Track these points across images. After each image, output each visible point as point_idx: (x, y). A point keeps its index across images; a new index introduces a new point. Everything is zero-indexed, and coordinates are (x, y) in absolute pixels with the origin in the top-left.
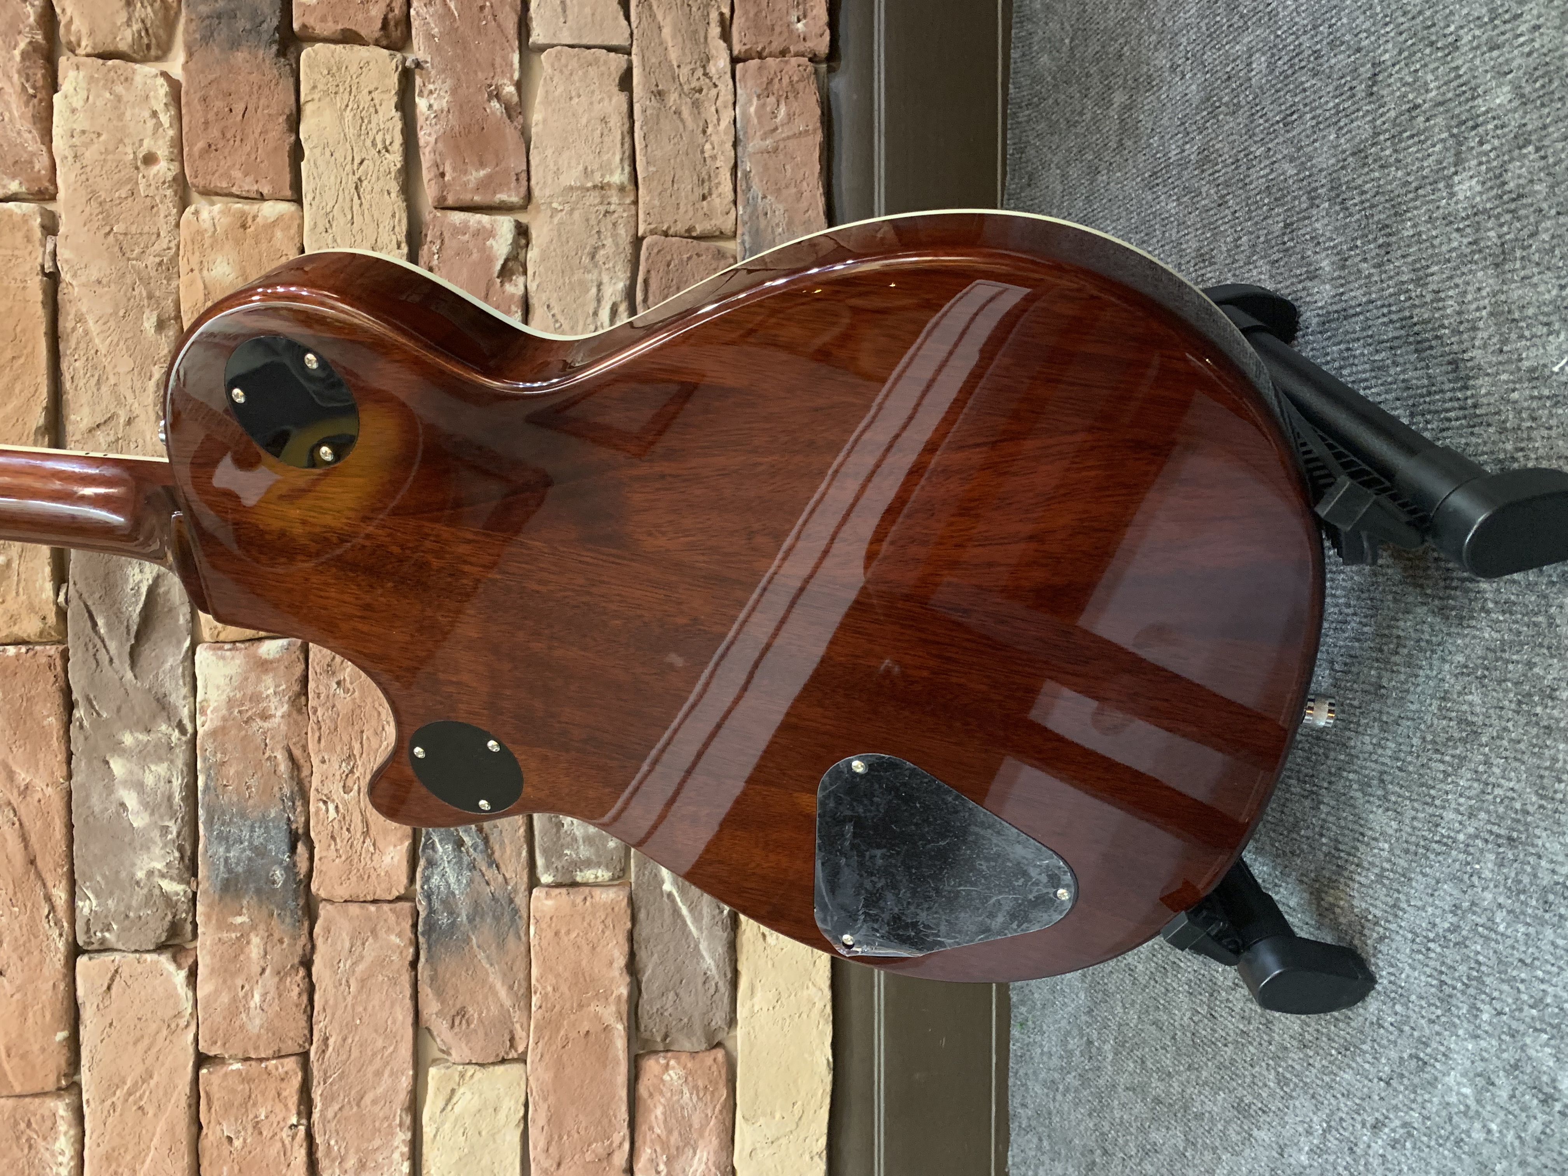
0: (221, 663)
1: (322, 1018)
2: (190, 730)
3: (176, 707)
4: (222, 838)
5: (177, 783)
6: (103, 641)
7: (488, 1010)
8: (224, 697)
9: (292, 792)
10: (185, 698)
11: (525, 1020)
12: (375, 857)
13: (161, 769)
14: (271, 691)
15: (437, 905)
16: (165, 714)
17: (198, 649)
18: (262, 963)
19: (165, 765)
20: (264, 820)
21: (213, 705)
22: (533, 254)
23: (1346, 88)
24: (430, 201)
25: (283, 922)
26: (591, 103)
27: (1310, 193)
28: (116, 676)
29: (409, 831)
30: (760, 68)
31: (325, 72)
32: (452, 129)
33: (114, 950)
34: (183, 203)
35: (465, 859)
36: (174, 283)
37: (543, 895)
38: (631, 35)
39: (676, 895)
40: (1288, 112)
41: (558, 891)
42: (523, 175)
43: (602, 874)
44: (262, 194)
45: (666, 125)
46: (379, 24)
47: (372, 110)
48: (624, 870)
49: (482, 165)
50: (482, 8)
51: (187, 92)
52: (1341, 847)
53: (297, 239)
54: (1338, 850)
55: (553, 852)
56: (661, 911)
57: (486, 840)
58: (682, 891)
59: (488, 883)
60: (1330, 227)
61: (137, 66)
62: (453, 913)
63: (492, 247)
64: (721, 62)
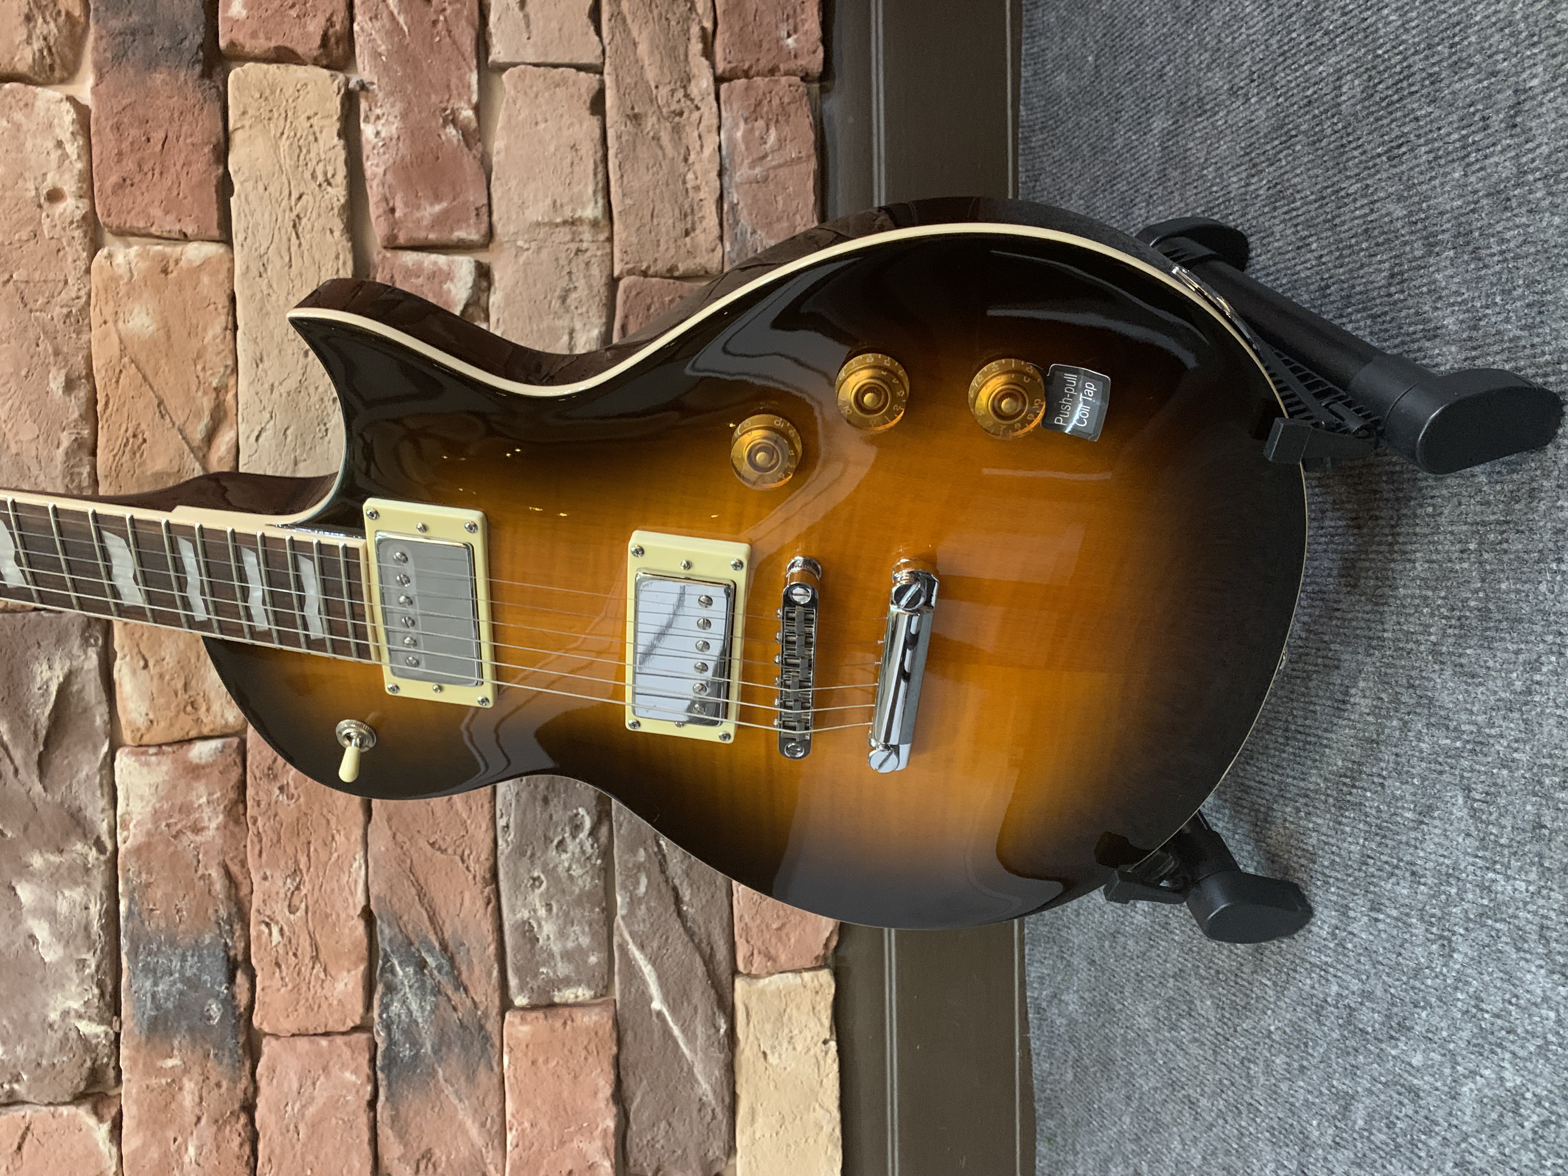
0: (145, 770)
1: (267, 1170)
2: (109, 846)
3: (93, 822)
4: (150, 970)
5: (95, 909)
6: (6, 749)
7: (458, 1151)
8: (149, 809)
9: (229, 914)
10: (103, 810)
11: (499, 1161)
12: (326, 984)
13: (76, 894)
14: (204, 800)
15: (397, 1036)
16: (79, 831)
17: (118, 754)
18: (197, 1111)
19: (81, 889)
20: (197, 947)
21: (136, 818)
22: (495, 299)
23: (1476, 118)
24: (379, 240)
25: (221, 1063)
26: (560, 129)
27: (1427, 238)
28: (23, 790)
29: (365, 953)
30: (747, 89)
31: (257, 95)
32: (403, 158)
33: (24, 1103)
34: (95, 245)
35: (429, 983)
36: (84, 337)
37: (517, 1020)
38: (604, 52)
39: (667, 1014)
40: (1394, 144)
41: (534, 1014)
42: (484, 210)
43: (583, 993)
44: (185, 235)
45: (643, 153)
46: (318, 41)
47: (311, 138)
48: (608, 987)
49: (437, 198)
50: (435, 23)
51: (97, 119)
52: (1484, 1006)
53: (227, 285)
54: (1482, 1010)
55: (527, 971)
56: (650, 1032)
57: (452, 960)
58: (673, 1010)
59: (455, 1009)
60: (1456, 280)
61: (39, 90)
62: (415, 1044)
63: (449, 291)
64: (703, 82)
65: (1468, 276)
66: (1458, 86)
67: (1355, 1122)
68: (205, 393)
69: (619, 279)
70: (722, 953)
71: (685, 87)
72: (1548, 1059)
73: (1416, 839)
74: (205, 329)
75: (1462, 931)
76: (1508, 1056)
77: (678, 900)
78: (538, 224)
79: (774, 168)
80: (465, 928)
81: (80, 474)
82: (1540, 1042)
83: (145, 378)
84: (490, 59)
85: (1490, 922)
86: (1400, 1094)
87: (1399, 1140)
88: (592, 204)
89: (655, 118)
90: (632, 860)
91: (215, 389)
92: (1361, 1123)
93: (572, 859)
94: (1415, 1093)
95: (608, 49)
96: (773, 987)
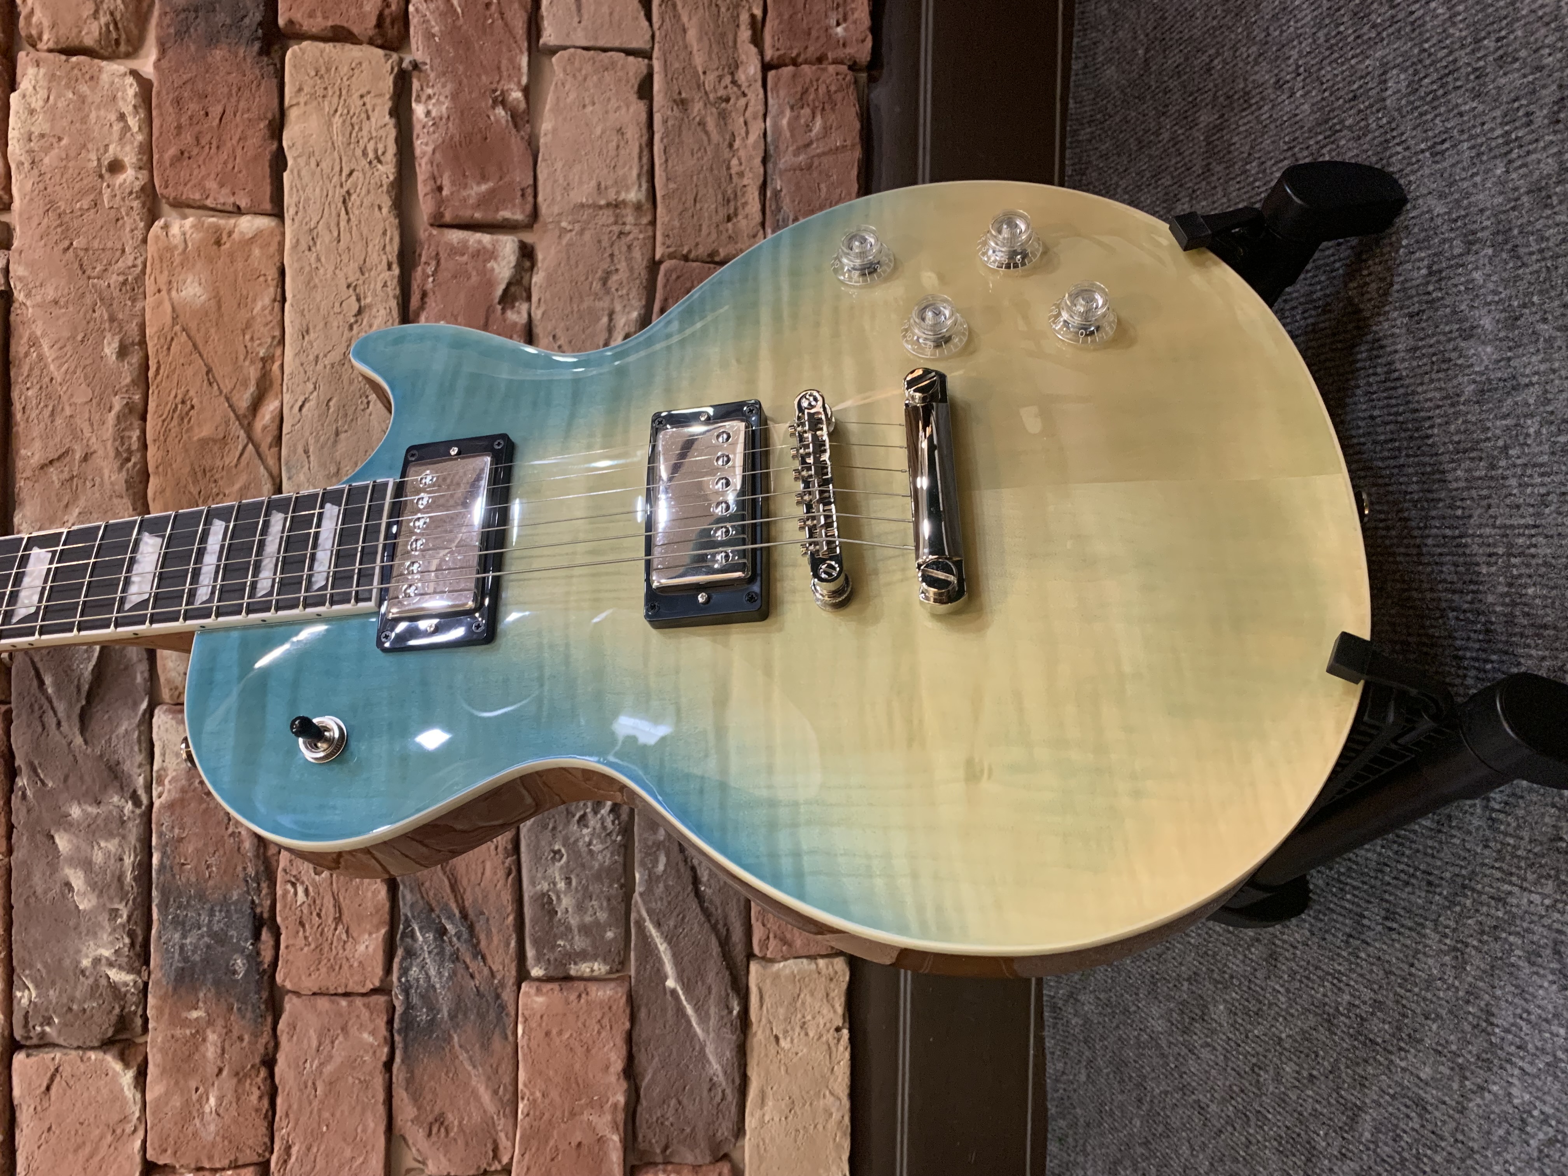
0: (178, 726)
1: (284, 1124)
2: (145, 800)
3: (130, 776)
4: (179, 923)
5: (129, 861)
6: (50, 702)
7: (470, 1117)
9: (257, 873)
10: (140, 765)
11: (510, 1129)
12: (348, 946)
13: (111, 845)
15: (415, 1000)
16: (117, 783)
17: (156, 711)
18: (219, 1063)
19: (116, 841)
20: (225, 902)
21: (171, 774)
22: (538, 279)
23: (1520, 113)
24: (425, 218)
25: (243, 1017)
26: (607, 112)
27: (1465, 236)
28: (64, 742)
29: (387, 917)
30: (794, 76)
31: (313, 73)
32: (452, 138)
33: (55, 1045)
34: (152, 215)
35: (448, 949)
36: (139, 305)
37: (533, 991)
38: (653, 37)
39: (680, 992)
40: (1438, 140)
41: (549, 986)
42: (530, 191)
43: (599, 968)
44: (239, 208)
45: (688, 138)
46: (373, 21)
47: (363, 116)
48: (624, 963)
49: (484, 178)
50: (488, 6)
51: (159, 93)
52: (1495, 1021)
53: (277, 258)
54: (1492, 1024)
55: (545, 943)
56: (664, 1010)
57: (471, 928)
58: (687, 989)
59: (472, 976)
60: (1494, 278)
61: (104, 63)
62: (432, 1009)
63: (493, 270)
64: (751, 69)
65: (1505, 275)
66: (1503, 81)
67: (1361, 1135)
68: (252, 362)
69: (661, 262)
70: (737, 935)
71: (732, 74)
72: (1556, 1077)
73: (1432, 848)
74: (254, 300)
75: (1475, 943)
76: (1516, 1072)
77: (696, 881)
78: (582, 206)
79: (819, 156)
80: (485, 897)
81: (130, 437)
82: (1549, 1059)
83: (195, 346)
84: (541, 41)
85: (1504, 935)
86: (1407, 1107)
87: (1405, 1155)
88: (636, 187)
89: (701, 104)
90: (652, 838)
91: (262, 359)
92: (1367, 1135)
93: (593, 834)
94: (1421, 1105)
95: (657, 34)
96: (787, 971)
